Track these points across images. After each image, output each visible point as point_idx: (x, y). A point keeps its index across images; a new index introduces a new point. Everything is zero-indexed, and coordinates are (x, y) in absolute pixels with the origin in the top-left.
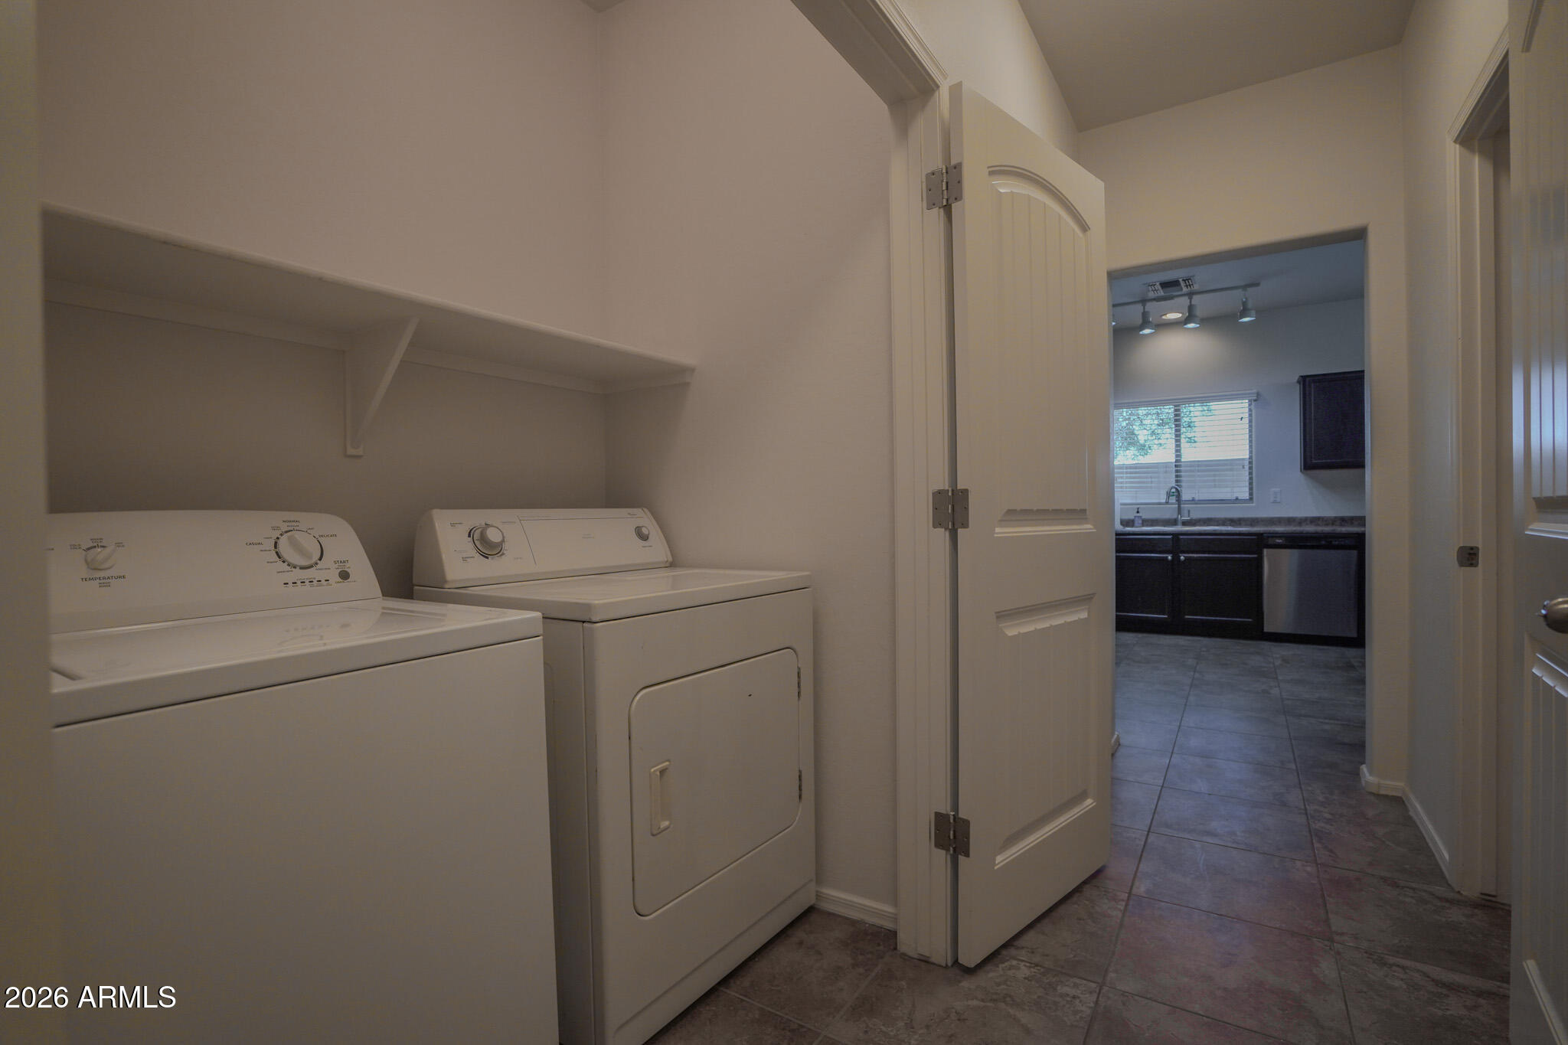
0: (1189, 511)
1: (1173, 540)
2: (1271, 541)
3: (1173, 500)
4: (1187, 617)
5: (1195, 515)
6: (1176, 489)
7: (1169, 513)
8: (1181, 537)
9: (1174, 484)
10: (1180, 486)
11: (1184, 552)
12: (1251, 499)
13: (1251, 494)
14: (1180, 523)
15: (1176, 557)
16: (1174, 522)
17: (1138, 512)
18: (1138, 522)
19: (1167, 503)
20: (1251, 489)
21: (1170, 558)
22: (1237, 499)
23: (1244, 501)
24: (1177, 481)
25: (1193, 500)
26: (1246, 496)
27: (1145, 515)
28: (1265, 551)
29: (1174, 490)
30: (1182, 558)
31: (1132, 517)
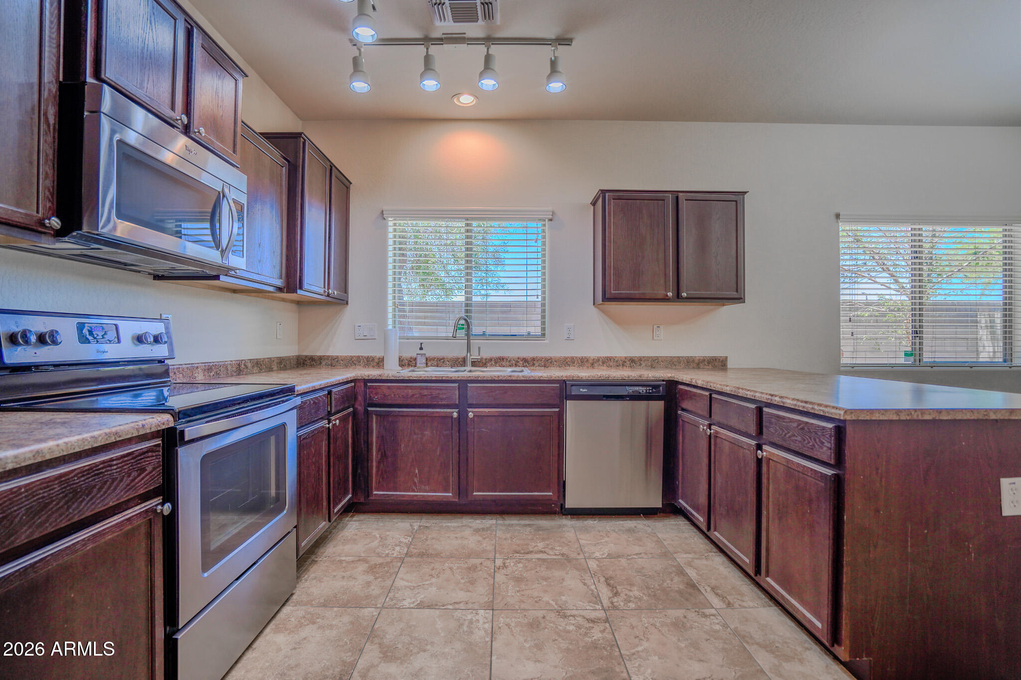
0: (479, 348)
1: (459, 388)
2: (575, 391)
3: (461, 333)
4: (475, 494)
5: (486, 354)
6: (466, 320)
7: (457, 350)
8: (469, 385)
9: (463, 315)
10: (470, 317)
11: (472, 406)
12: (543, 335)
13: (543, 329)
14: (469, 363)
15: (463, 415)
16: (463, 362)
17: (421, 349)
18: (421, 361)
19: (454, 337)
20: (543, 323)
21: (455, 415)
22: (529, 334)
23: (535, 338)
24: (467, 311)
25: (484, 334)
26: (537, 331)
27: (429, 352)
28: (570, 404)
29: (462, 322)
30: (471, 415)
31: (414, 355)
